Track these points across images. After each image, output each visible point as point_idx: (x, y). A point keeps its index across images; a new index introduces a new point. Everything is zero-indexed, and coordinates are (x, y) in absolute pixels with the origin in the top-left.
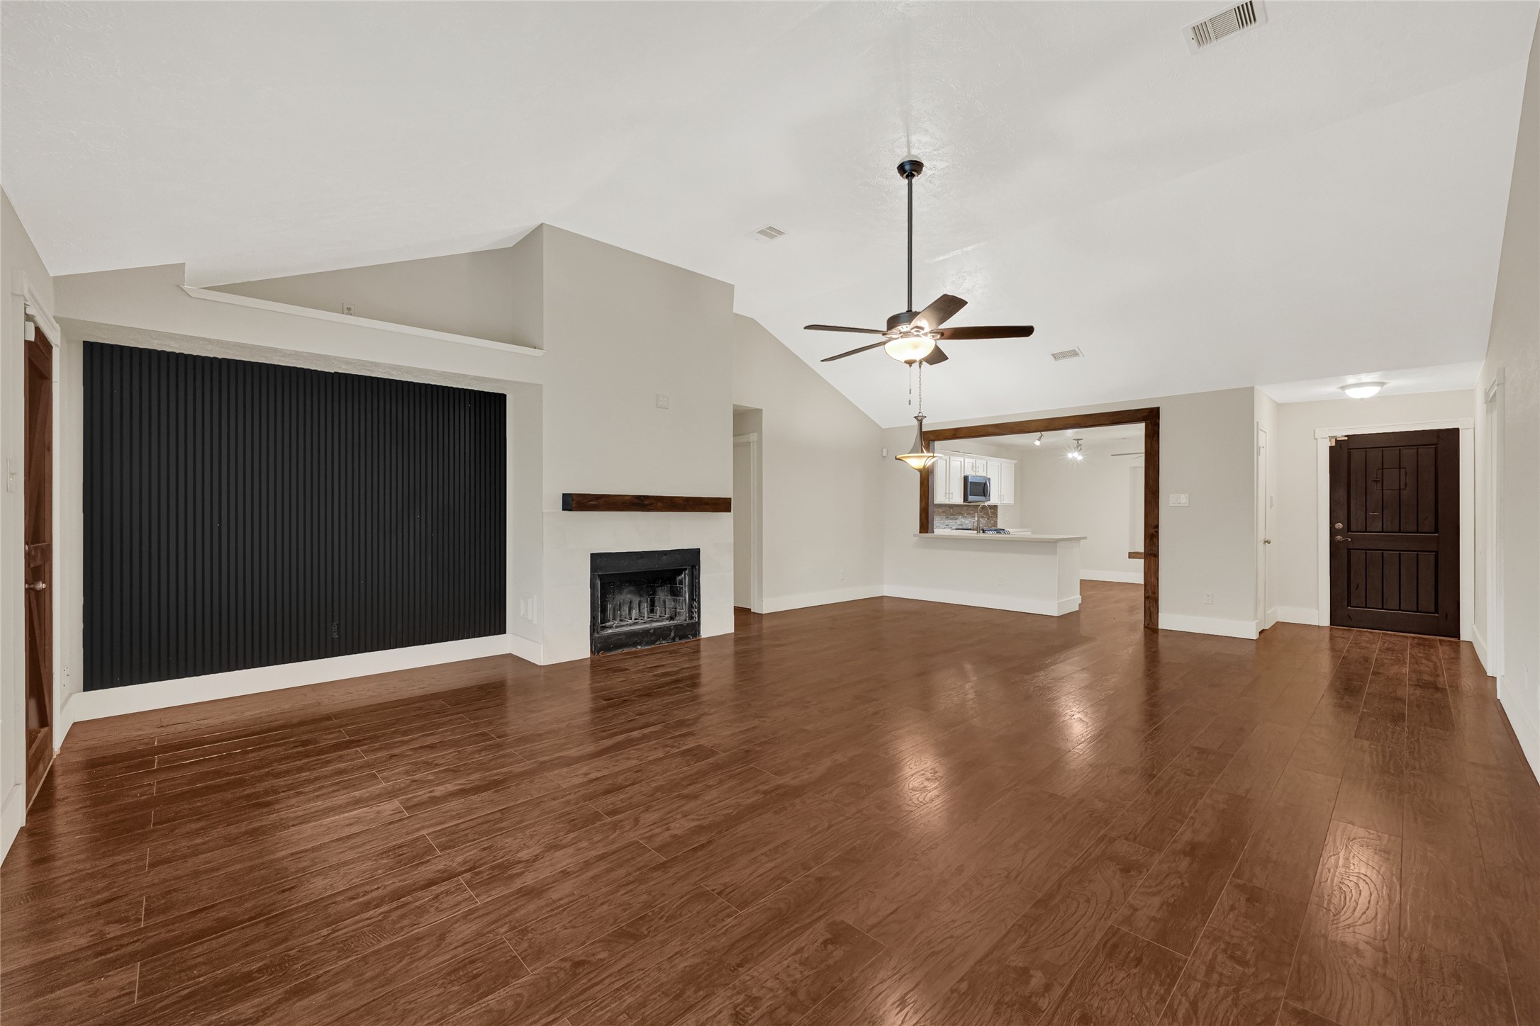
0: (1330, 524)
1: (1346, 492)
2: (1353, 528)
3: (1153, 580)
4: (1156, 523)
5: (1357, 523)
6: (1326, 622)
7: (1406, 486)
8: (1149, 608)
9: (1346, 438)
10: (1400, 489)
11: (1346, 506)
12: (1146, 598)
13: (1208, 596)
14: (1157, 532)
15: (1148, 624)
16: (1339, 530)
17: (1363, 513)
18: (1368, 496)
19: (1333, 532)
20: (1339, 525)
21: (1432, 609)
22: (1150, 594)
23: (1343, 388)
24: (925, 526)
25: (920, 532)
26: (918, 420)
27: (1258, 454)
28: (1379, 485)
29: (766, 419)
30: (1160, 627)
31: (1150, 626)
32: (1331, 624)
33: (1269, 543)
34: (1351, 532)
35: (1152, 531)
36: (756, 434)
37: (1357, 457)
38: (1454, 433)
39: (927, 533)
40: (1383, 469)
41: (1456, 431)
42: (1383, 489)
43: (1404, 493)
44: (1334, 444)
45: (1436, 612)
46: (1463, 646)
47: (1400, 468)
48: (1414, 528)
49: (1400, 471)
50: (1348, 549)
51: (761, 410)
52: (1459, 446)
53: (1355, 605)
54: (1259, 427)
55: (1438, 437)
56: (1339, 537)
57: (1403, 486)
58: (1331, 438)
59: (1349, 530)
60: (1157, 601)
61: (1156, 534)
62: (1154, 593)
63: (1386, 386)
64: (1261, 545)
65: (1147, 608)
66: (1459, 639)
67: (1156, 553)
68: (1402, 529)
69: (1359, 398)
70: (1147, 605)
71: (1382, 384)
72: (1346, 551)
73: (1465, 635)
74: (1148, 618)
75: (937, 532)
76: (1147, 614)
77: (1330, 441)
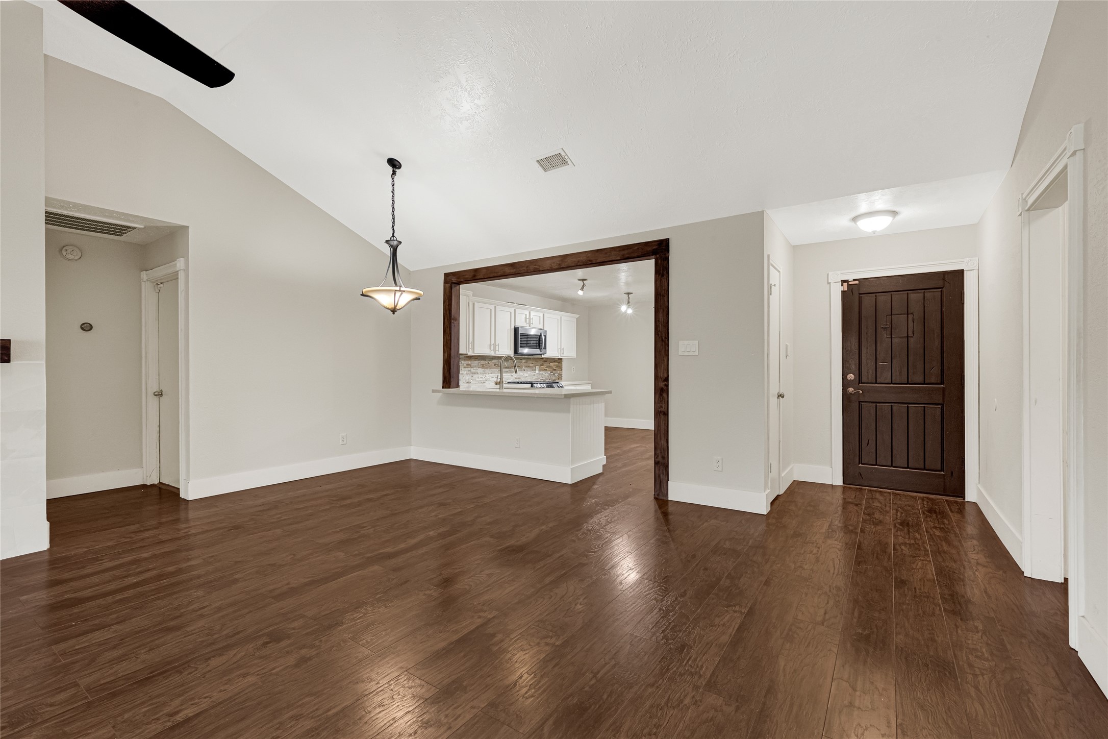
0: (843, 375)
1: (857, 340)
2: (864, 379)
3: (663, 442)
4: (666, 376)
5: (867, 375)
6: (839, 481)
7: (913, 334)
8: (659, 476)
9: (857, 282)
10: (908, 337)
11: (857, 356)
12: (656, 463)
13: (718, 461)
14: (667, 386)
15: (658, 495)
16: (851, 381)
17: (873, 363)
18: (878, 345)
19: (845, 384)
20: (851, 377)
21: (939, 467)
22: (660, 459)
23: (855, 219)
24: (449, 379)
25: (443, 388)
26: (391, 246)
27: (769, 293)
28: (889, 332)
29: (194, 240)
30: (671, 497)
31: (660, 497)
32: (844, 483)
33: (783, 397)
34: (862, 383)
35: (662, 384)
36: (182, 260)
37: (868, 301)
38: (959, 275)
39: (449, 388)
40: (891, 315)
41: (961, 272)
42: (891, 337)
43: (912, 340)
44: (846, 289)
45: (942, 470)
46: (968, 507)
47: (908, 314)
48: (921, 379)
49: (908, 317)
50: (859, 402)
51: (188, 227)
52: (963, 289)
53: (866, 462)
54: (771, 261)
55: (944, 279)
56: (850, 389)
57: (910, 334)
58: (843, 282)
59: (860, 382)
60: (666, 467)
61: (665, 388)
62: (663, 458)
63: (898, 218)
64: (774, 400)
65: (657, 476)
66: (964, 499)
67: (666, 410)
68: (910, 380)
69: (870, 231)
70: (657, 472)
71: (894, 213)
72: (857, 404)
73: (971, 494)
74: (658, 486)
75: (463, 386)
76: (657, 482)
77: (842, 285)
